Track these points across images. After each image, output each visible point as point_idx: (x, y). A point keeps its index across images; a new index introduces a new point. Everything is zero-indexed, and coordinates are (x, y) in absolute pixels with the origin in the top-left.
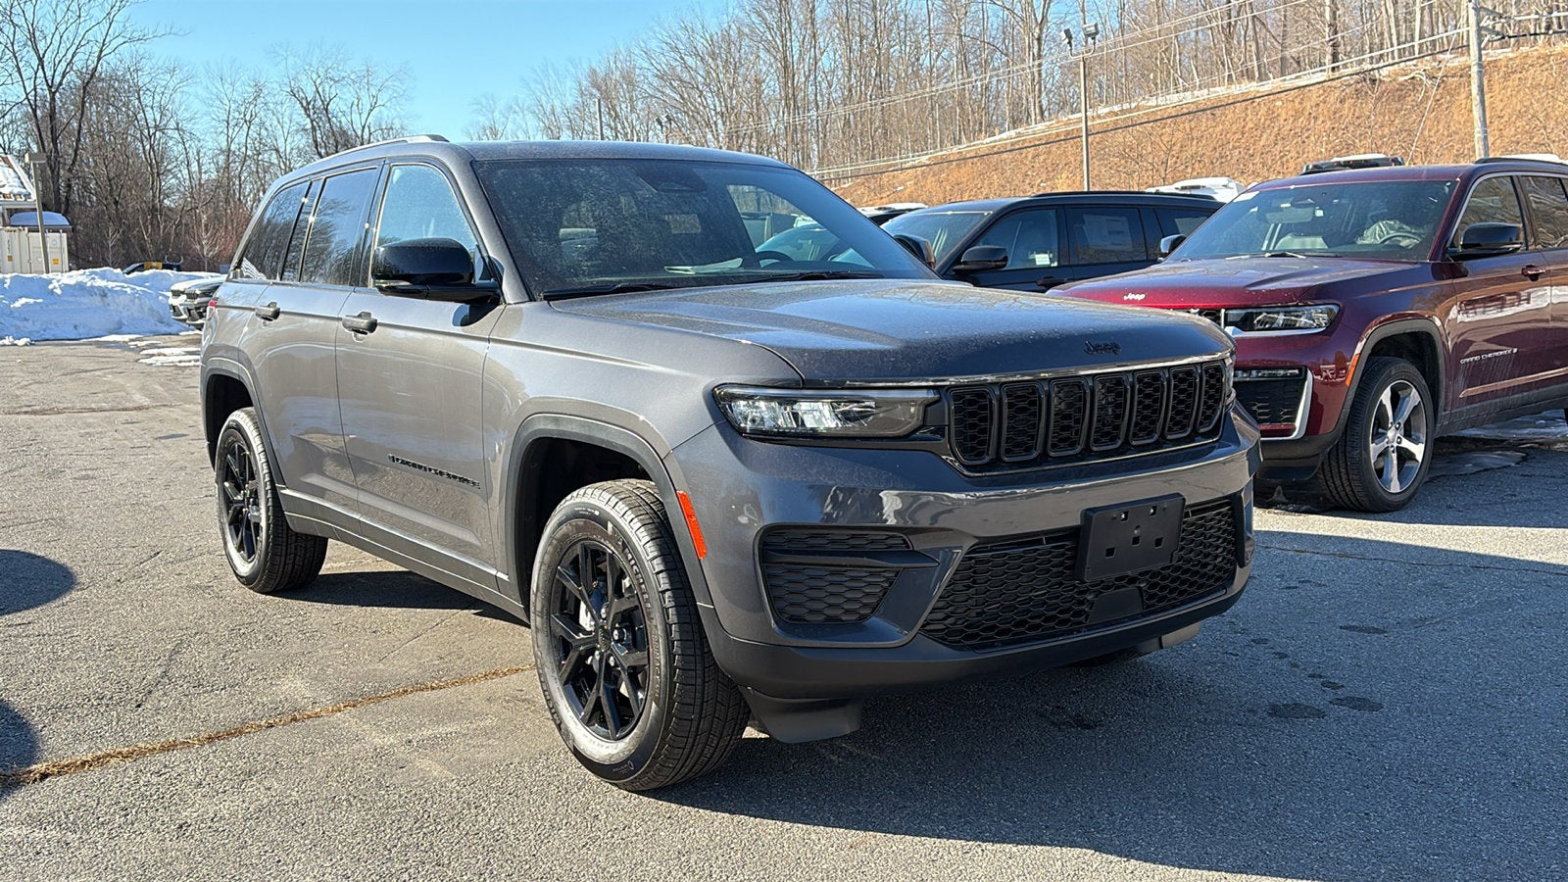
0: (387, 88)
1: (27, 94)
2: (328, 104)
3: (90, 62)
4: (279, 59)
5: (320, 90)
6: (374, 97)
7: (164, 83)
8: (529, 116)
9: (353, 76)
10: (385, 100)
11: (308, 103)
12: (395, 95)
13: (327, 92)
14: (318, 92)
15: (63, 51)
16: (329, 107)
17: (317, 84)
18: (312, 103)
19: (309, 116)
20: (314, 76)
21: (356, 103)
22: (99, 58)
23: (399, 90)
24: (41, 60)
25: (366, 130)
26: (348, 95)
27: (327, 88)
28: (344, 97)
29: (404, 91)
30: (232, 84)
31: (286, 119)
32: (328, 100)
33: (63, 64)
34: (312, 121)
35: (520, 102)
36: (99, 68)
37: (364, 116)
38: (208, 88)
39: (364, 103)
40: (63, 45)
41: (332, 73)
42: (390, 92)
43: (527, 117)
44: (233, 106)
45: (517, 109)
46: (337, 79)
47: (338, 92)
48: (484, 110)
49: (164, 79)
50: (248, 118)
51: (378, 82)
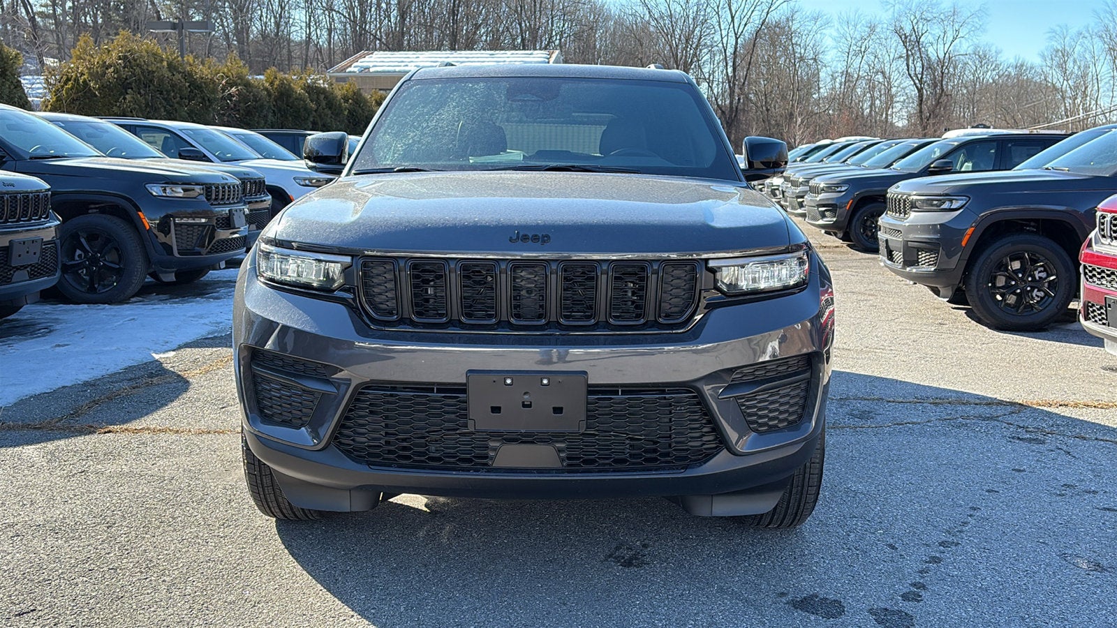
0: (968, 24)
1: (722, 38)
2: (920, 38)
3: (762, 16)
4: (888, 7)
5: (915, 28)
6: (956, 31)
7: (810, 28)
8: (1096, 39)
9: (942, 16)
10: (965, 33)
11: (906, 38)
12: (973, 29)
13: (920, 29)
14: (914, 30)
15: (746, 11)
16: (921, 40)
17: (914, 23)
18: (909, 37)
19: (906, 47)
20: (912, 18)
21: (942, 37)
22: (768, 13)
23: (976, 25)
24: (733, 18)
25: (947, 55)
26: (937, 30)
27: (921, 26)
28: (933, 32)
29: (981, 26)
30: (855, 26)
31: (893, 50)
32: (920, 34)
33: (745, 19)
34: (907, 51)
35: (1090, 29)
36: (767, 20)
37: (947, 46)
38: (838, 29)
39: (949, 35)
40: (747, 6)
41: (926, 15)
42: (969, 27)
43: (1095, 41)
44: (854, 42)
45: (1087, 35)
46: (929, 19)
47: (929, 28)
48: (1057, 36)
49: (810, 25)
50: (863, 50)
51: (961, 20)
